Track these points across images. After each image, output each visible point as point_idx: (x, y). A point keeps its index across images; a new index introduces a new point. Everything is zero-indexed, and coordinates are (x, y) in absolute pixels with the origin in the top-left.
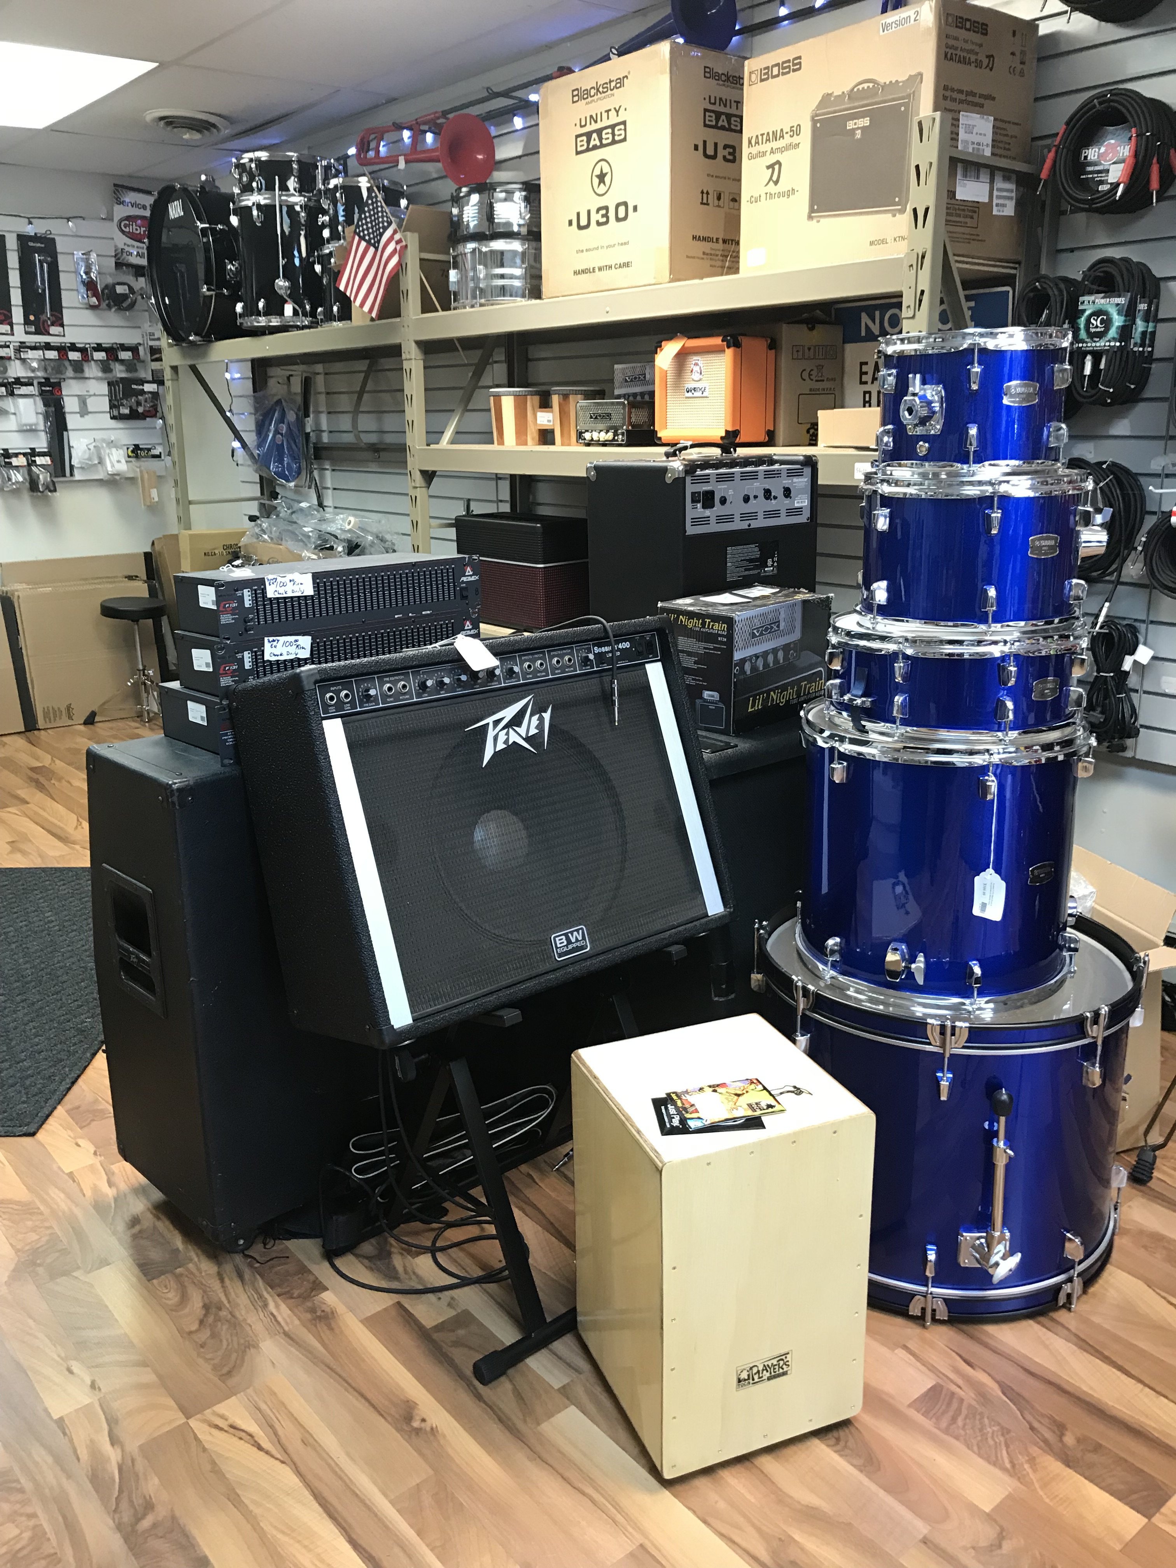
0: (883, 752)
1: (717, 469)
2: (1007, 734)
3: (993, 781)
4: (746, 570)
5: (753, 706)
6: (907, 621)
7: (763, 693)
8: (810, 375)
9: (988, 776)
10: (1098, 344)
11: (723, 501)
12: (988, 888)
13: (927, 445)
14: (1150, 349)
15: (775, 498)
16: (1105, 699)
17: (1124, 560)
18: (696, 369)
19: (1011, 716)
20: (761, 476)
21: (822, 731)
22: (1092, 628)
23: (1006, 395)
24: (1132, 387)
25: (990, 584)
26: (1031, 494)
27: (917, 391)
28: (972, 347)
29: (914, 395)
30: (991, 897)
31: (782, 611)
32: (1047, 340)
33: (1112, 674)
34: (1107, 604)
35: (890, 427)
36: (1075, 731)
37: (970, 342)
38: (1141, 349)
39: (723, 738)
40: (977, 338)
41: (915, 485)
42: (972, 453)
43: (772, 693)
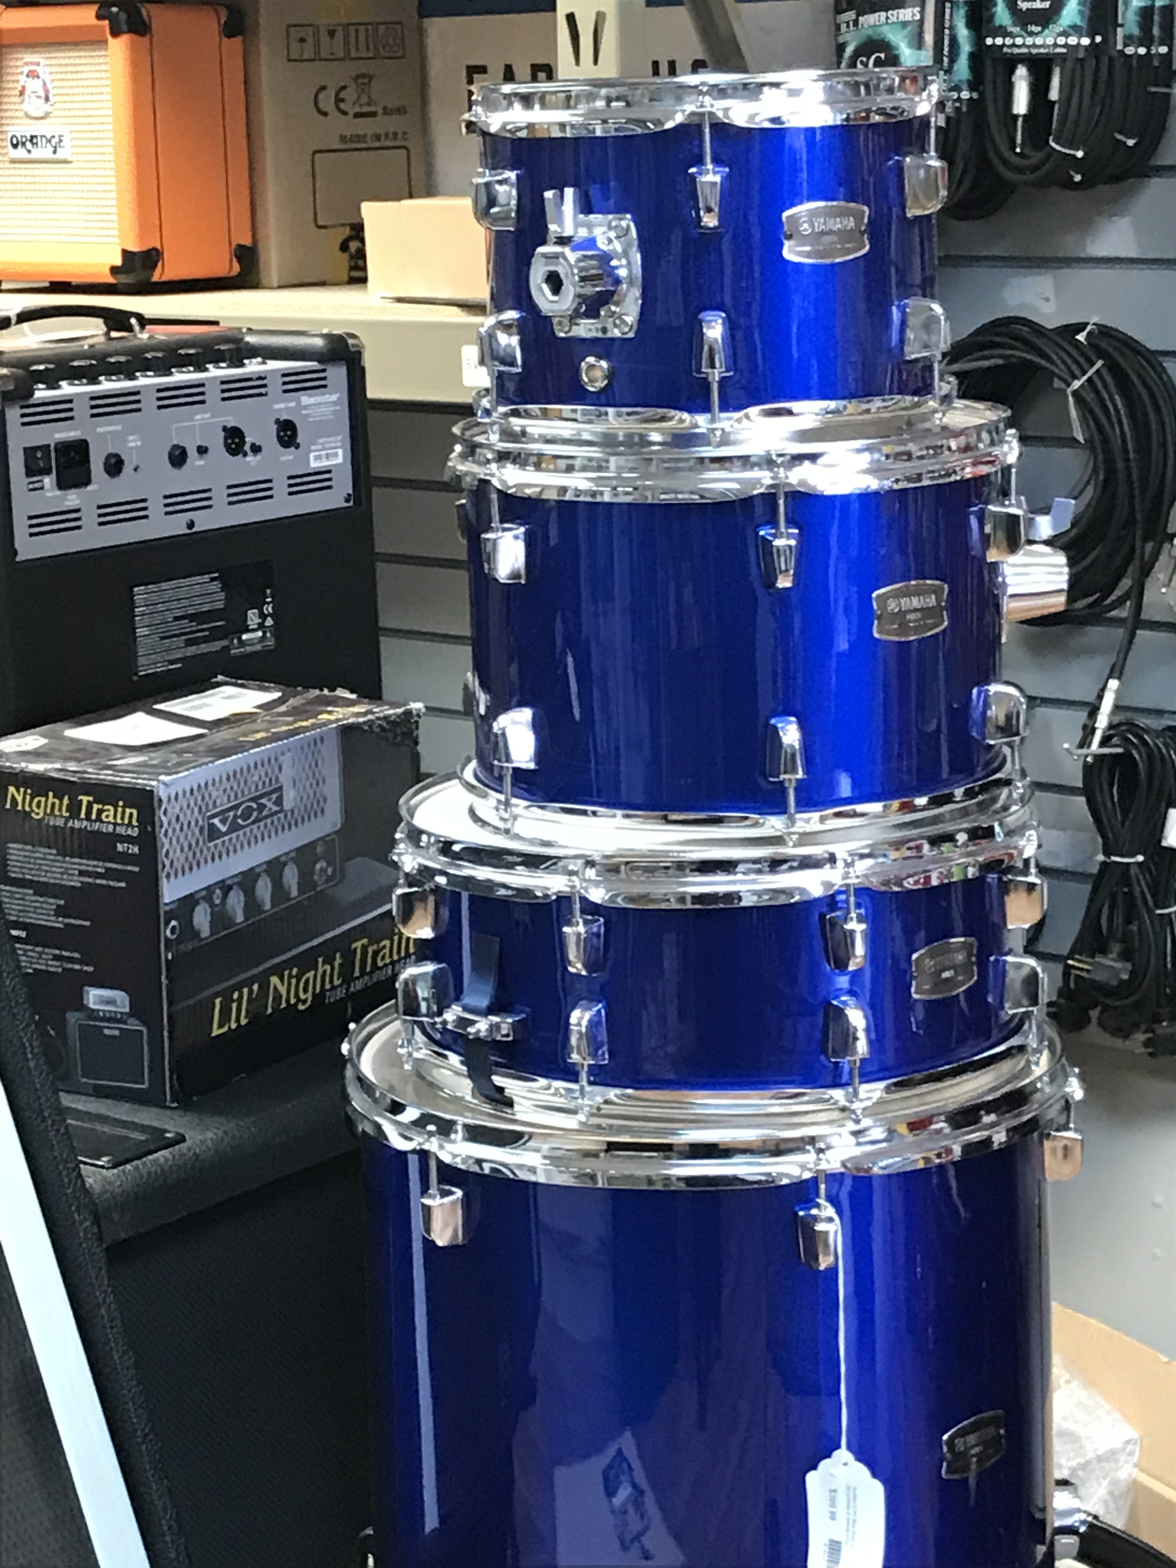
0: (554, 1160)
1: (94, 381)
2: (856, 1093)
3: (830, 1220)
4: (190, 643)
5: (225, 1017)
6: (594, 813)
7: (249, 983)
8: (339, 100)
9: (818, 1206)
10: (1039, 41)
11: (115, 465)
12: (841, 1500)
13: (604, 364)
14: (1163, 50)
15: (256, 449)
16: (1128, 922)
17: (1146, 570)
18: (33, 85)
19: (862, 1046)
20: (213, 394)
21: (396, 1108)
22: (1081, 746)
23: (789, 237)
24: (1131, 142)
25: (787, 712)
26: (873, 484)
27: (568, 232)
28: (696, 120)
29: (563, 241)
30: (851, 1523)
31: (286, 760)
32: (883, 100)
33: (1140, 858)
34: (1113, 684)
35: (512, 315)
36: (1026, 1070)
37: (690, 108)
38: (1142, 51)
39: (148, 1117)
40: (707, 100)
41: (584, 469)
42: (715, 388)
43: (274, 980)
